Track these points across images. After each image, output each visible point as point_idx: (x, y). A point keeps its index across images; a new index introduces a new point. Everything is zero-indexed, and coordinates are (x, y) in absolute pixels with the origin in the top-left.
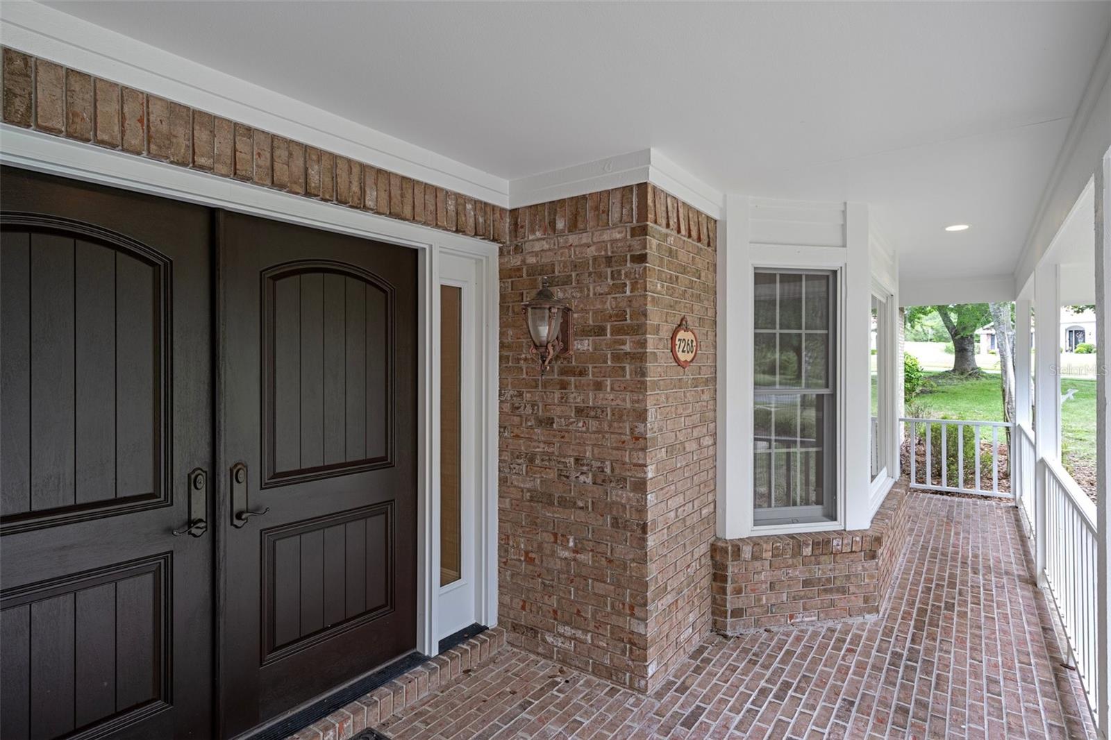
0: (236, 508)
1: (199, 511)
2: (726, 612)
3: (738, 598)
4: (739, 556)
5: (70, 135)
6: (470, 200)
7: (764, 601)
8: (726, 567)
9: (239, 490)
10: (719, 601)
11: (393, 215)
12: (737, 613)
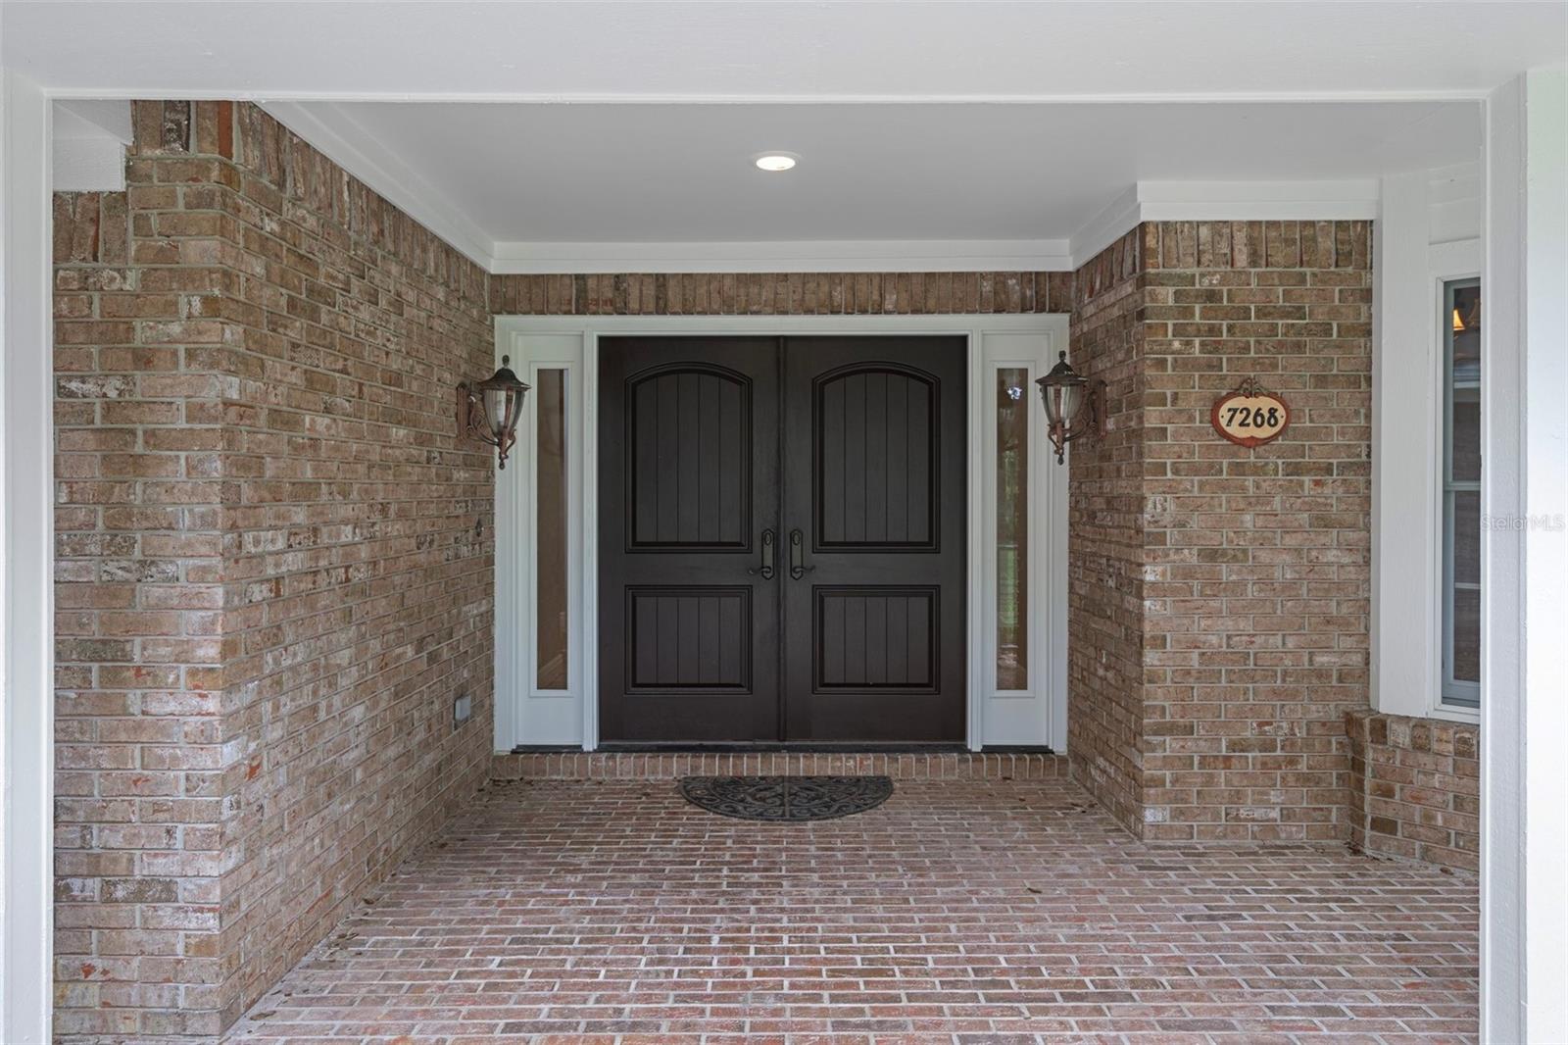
0: (794, 565)
1: (769, 561)
2: (1364, 817)
3: (1386, 802)
4: (1385, 737)
5: (684, 313)
6: (1014, 275)
7: (1440, 822)
8: (1363, 750)
9: (796, 550)
10: (1357, 802)
11: (916, 311)
12: (1380, 824)
